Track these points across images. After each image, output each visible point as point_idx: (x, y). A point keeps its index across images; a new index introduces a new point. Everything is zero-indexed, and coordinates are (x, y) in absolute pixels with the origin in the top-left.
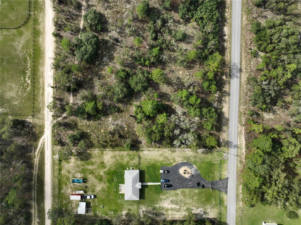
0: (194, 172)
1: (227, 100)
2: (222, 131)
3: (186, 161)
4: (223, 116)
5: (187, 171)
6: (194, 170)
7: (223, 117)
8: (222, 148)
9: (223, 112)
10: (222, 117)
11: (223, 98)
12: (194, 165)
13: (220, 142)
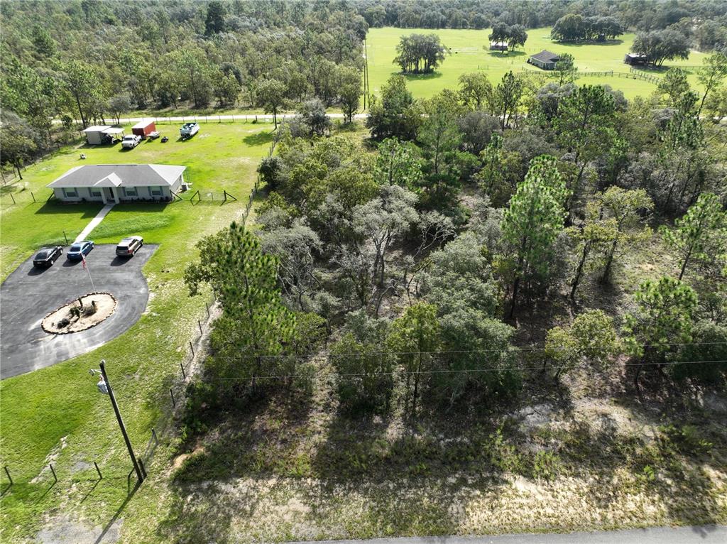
0: (57, 345)
1: (631, 506)
2: (329, 489)
3: (146, 313)
4: (463, 481)
5: (84, 320)
6: (68, 346)
7: (455, 488)
8: (164, 497)
9: (496, 482)
10: (452, 480)
11: (623, 474)
12: (100, 345)
13: (226, 479)
